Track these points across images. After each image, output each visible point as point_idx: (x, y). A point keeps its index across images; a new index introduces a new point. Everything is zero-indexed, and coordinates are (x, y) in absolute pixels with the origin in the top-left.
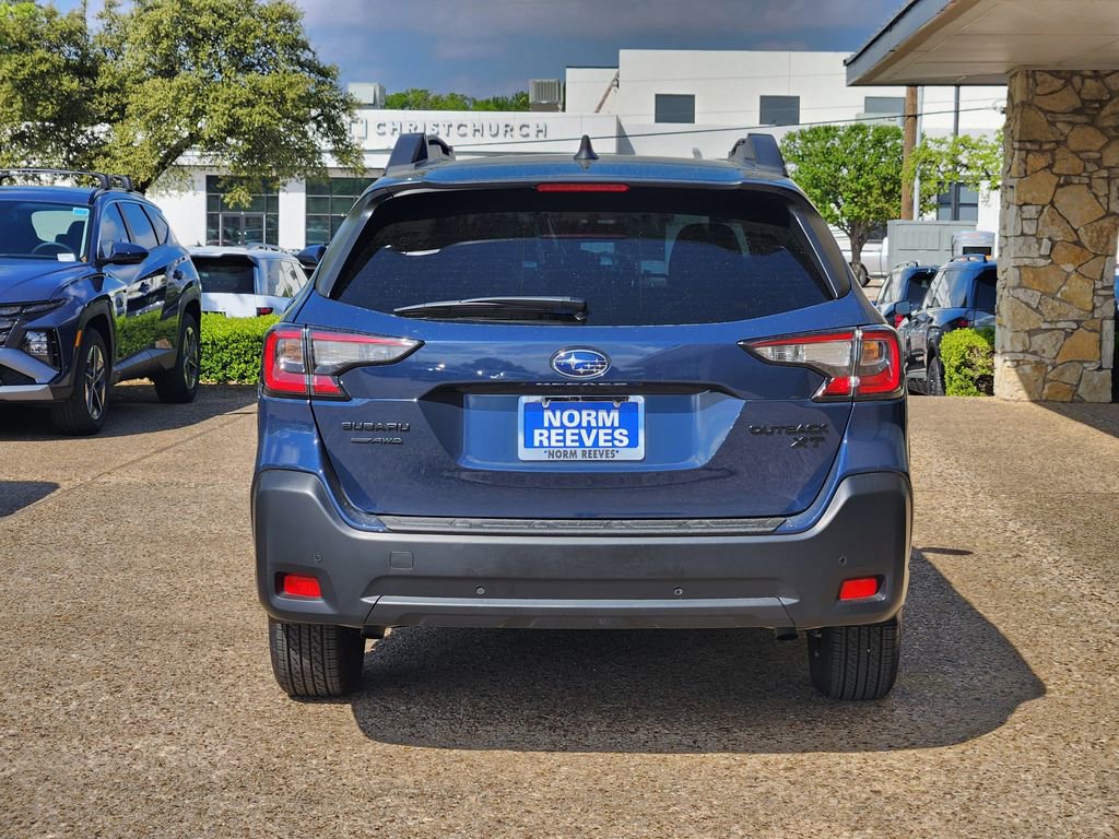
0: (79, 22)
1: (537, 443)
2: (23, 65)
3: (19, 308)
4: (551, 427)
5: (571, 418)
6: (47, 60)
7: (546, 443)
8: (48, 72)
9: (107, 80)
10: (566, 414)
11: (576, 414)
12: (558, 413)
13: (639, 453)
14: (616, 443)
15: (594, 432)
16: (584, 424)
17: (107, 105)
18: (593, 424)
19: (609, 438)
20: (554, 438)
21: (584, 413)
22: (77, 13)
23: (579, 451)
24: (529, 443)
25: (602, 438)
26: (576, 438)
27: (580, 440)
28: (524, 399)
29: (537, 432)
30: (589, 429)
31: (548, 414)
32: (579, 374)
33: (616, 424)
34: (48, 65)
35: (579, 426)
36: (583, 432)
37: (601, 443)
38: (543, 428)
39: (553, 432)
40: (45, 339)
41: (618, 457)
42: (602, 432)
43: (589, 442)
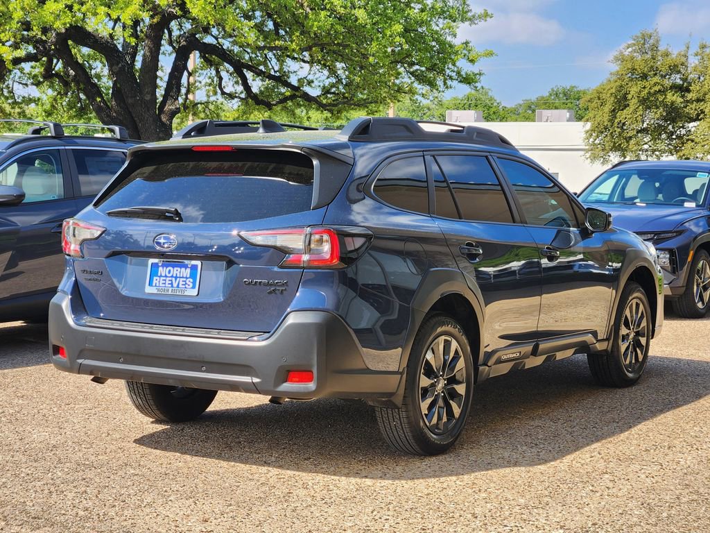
0: (683, 59)
1: (154, 285)
2: (644, 88)
3: (653, 235)
4: (161, 276)
5: (169, 272)
6: (659, 83)
7: (157, 285)
8: (660, 91)
9: (694, 95)
10: (168, 269)
11: (171, 269)
12: (165, 268)
13: (195, 292)
14: (187, 286)
15: (178, 279)
16: (175, 275)
17: (695, 109)
18: (178, 276)
19: (184, 283)
20: (162, 282)
21: (176, 269)
22: (682, 53)
23: (170, 289)
24: (150, 284)
25: (181, 283)
26: (170, 282)
27: (172, 284)
28: (151, 261)
29: (155, 278)
30: (176, 278)
31: (161, 269)
32: (164, 247)
33: (188, 276)
34: (659, 86)
35: (172, 276)
36: (174, 279)
37: (180, 286)
38: (157, 276)
39: (162, 278)
40: (668, 256)
41: (186, 293)
42: (182, 279)
43: (175, 285)
